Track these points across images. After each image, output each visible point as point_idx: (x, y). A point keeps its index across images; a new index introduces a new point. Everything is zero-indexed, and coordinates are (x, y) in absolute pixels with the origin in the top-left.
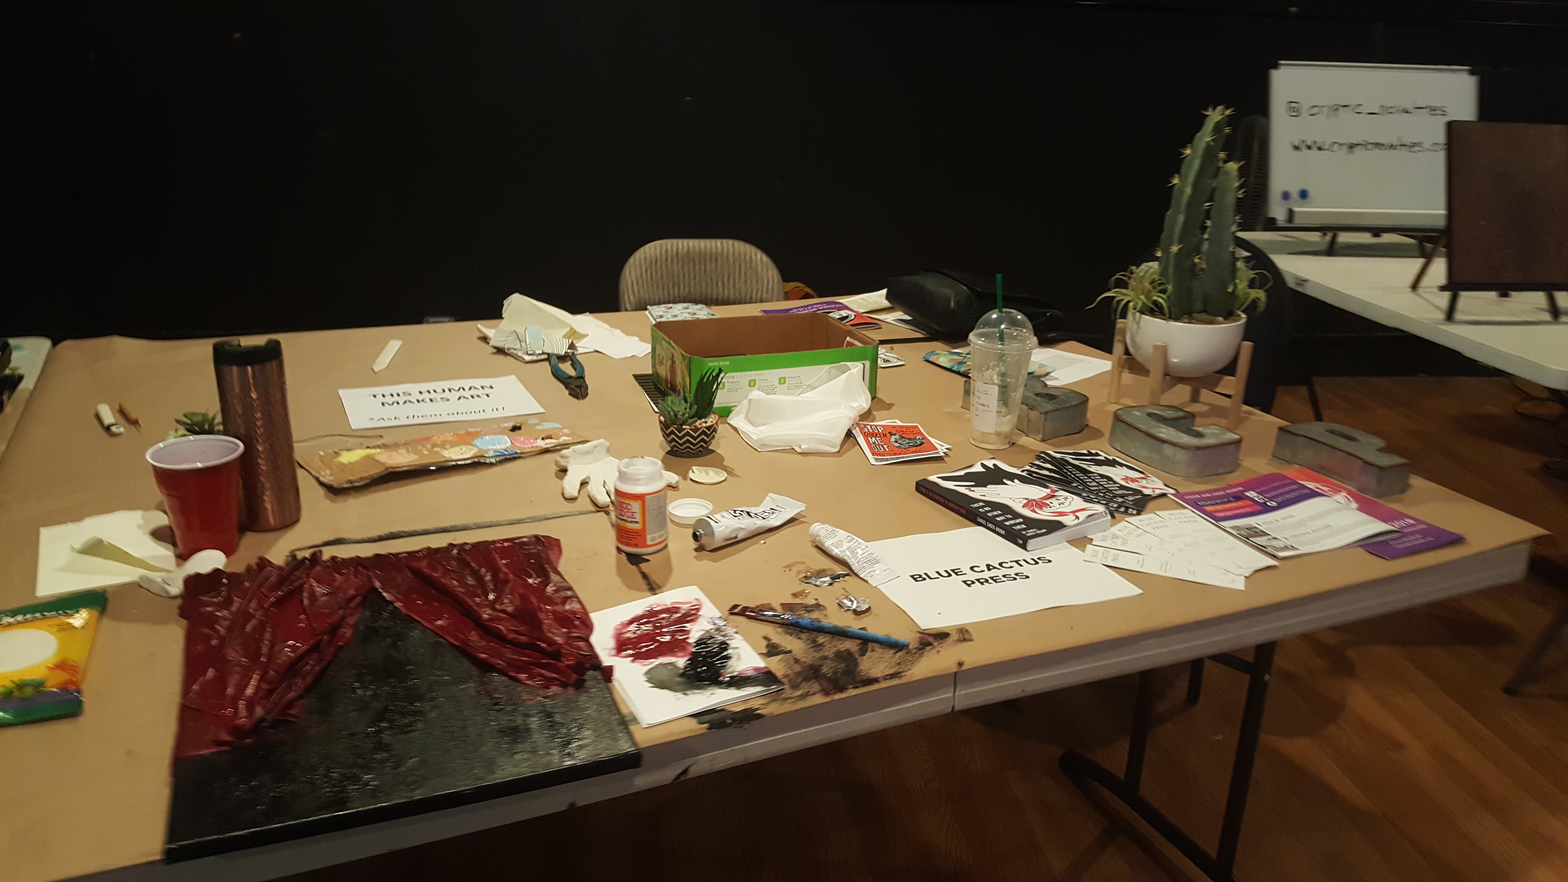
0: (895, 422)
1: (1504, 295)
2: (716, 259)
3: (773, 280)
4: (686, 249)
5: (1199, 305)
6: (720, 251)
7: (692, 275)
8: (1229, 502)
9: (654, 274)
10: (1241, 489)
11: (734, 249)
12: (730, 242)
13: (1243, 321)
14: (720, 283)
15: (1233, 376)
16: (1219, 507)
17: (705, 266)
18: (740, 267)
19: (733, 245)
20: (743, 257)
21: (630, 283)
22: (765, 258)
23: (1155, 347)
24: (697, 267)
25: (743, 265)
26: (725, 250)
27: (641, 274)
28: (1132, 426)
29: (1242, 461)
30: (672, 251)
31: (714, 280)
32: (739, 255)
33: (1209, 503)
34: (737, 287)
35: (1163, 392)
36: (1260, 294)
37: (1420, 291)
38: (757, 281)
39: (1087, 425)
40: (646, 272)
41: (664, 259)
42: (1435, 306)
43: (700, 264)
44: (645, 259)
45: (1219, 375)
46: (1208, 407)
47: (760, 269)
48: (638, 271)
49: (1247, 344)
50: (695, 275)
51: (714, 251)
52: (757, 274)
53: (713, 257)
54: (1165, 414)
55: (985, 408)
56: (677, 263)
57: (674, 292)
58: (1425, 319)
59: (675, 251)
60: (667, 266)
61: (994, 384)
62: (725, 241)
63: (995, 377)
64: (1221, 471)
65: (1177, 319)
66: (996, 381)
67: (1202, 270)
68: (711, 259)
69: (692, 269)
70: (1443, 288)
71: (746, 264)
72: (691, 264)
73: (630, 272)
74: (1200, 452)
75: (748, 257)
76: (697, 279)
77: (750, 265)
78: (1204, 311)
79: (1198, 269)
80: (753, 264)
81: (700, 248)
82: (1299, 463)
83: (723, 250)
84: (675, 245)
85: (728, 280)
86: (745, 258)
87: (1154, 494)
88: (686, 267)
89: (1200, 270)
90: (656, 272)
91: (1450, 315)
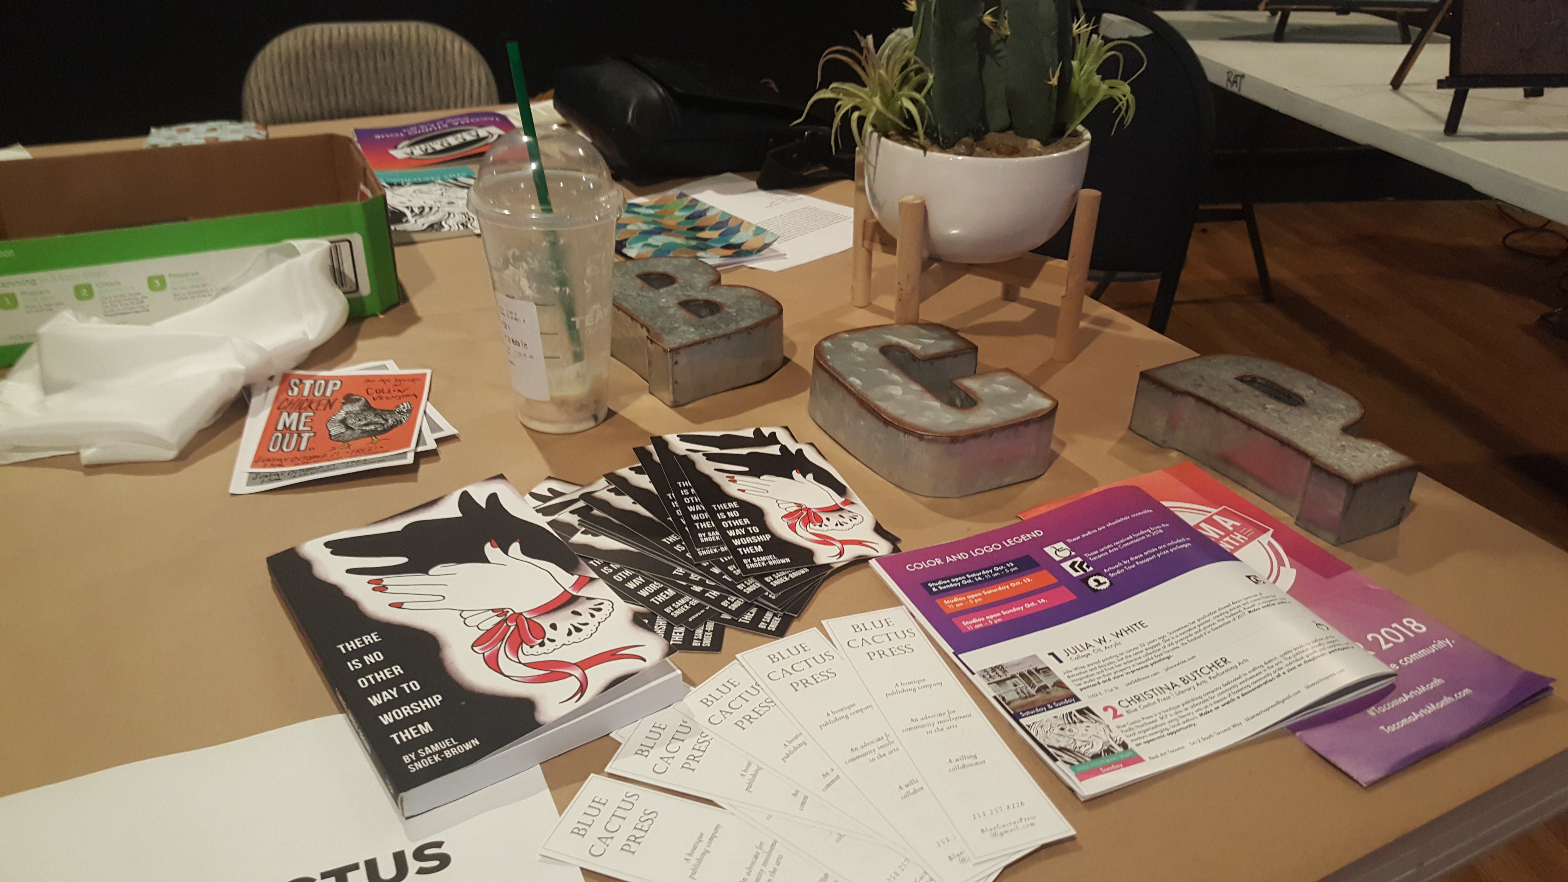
0: (384, 367)
1: (1534, 92)
2: (392, 52)
3: (480, 81)
4: (343, 37)
5: (998, 116)
6: (396, 38)
7: (356, 77)
8: (1004, 577)
9: (294, 77)
10: (1036, 534)
11: (418, 35)
12: (413, 25)
13: (1085, 144)
14: (400, 89)
15: (1065, 258)
16: (975, 598)
17: (376, 61)
18: (429, 63)
19: (418, 28)
20: (432, 48)
21: (256, 92)
22: (467, 48)
23: (902, 205)
24: (363, 65)
25: (433, 60)
26: (405, 38)
27: (274, 76)
28: (838, 380)
29: (1063, 444)
30: (322, 41)
31: (389, 82)
32: (427, 43)
33: (956, 582)
34: (426, 91)
35: (923, 298)
36: (1123, 91)
37: (1402, 88)
38: (455, 84)
39: (786, 361)
40: (282, 74)
41: (310, 52)
42: (1429, 113)
43: (366, 60)
44: (280, 54)
45: (1038, 257)
46: (1030, 311)
47: (458, 66)
48: (269, 72)
49: (1092, 194)
50: (361, 77)
51: (387, 38)
52: (455, 71)
53: (387, 49)
54: (919, 347)
55: (521, 349)
56: (332, 59)
57: (329, 102)
58: (1414, 131)
59: (326, 40)
60: (314, 65)
61: (524, 298)
62: (404, 25)
63: (524, 283)
64: (1007, 480)
65: (946, 145)
66: (528, 292)
67: (1004, 39)
68: (384, 53)
69: (355, 66)
70: (1441, 84)
71: (438, 60)
72: (353, 60)
73: (257, 75)
74: (958, 447)
75: (440, 49)
76: (365, 82)
77: (445, 60)
78: (1010, 127)
79: (993, 39)
80: (449, 59)
81: (365, 36)
82: (1179, 447)
83: (401, 37)
84: (327, 32)
85: (413, 82)
86: (436, 50)
87: (838, 562)
88: (345, 65)
89: (998, 42)
90: (298, 71)
91: (1452, 127)
